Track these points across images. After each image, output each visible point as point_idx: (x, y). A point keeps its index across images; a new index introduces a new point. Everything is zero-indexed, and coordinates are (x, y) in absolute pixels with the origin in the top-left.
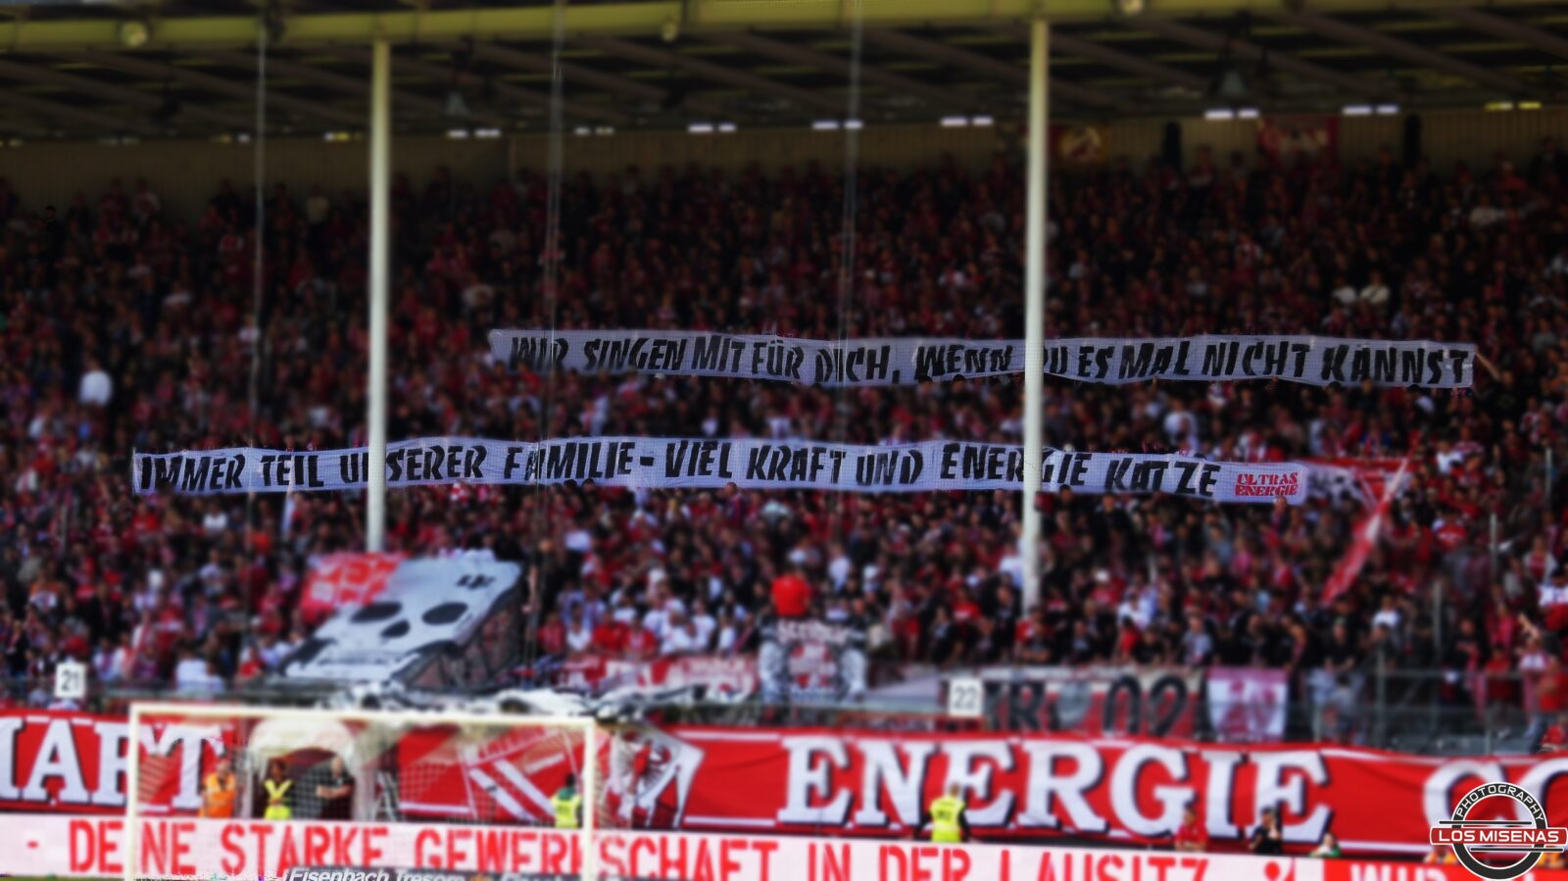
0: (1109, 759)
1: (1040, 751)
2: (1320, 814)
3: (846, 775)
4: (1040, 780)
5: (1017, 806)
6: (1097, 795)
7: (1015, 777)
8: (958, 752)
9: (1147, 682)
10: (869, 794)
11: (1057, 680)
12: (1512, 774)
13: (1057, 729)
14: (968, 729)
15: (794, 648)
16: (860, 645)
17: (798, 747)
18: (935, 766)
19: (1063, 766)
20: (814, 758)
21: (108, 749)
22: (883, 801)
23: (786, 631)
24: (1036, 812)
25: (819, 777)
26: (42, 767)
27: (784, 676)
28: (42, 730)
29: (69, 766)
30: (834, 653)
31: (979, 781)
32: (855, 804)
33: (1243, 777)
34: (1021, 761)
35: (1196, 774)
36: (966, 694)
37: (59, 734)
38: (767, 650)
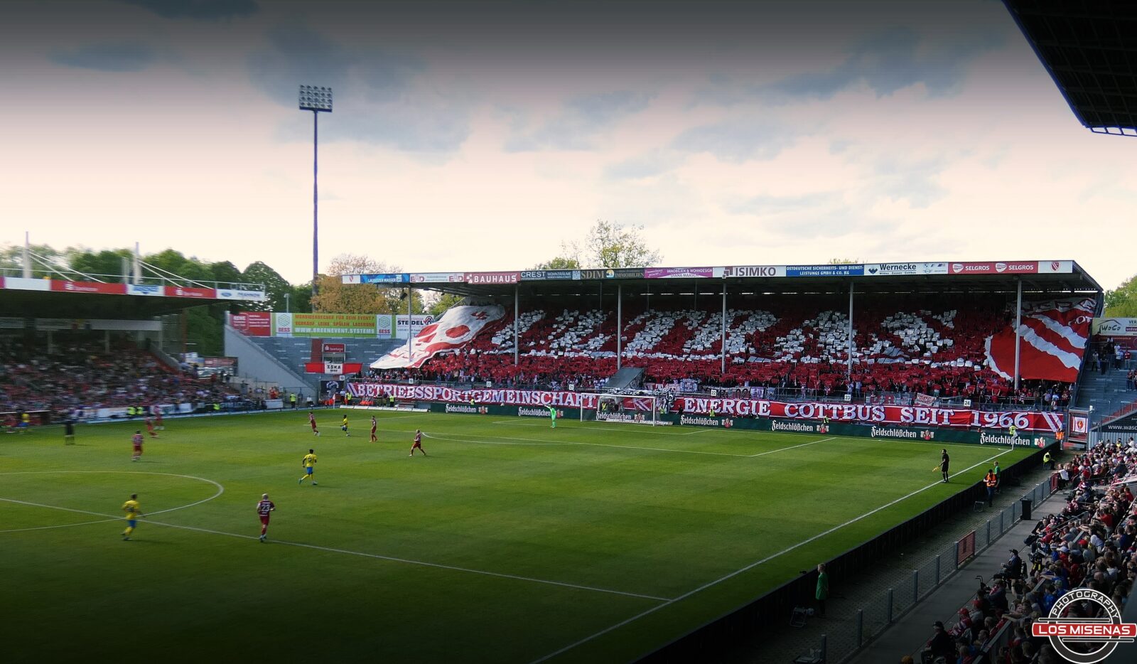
0: (736, 402)
1: (725, 401)
2: (769, 411)
3: (695, 404)
4: (725, 406)
5: (722, 409)
6: (734, 408)
7: (721, 405)
8: (712, 401)
9: (742, 390)
10: (699, 408)
11: (727, 390)
12: (799, 406)
13: (728, 398)
14: (714, 397)
15: (686, 383)
16: (696, 383)
17: (687, 400)
18: (709, 403)
19: (729, 403)
20: (689, 401)
21: (577, 398)
22: (701, 408)
23: (684, 380)
24: (724, 410)
25: (690, 404)
26: (567, 400)
27: (684, 388)
28: (567, 394)
29: (571, 400)
30: (692, 384)
31: (716, 405)
32: (696, 409)
33: (758, 405)
34: (722, 402)
35: (750, 405)
36: (714, 393)
37: (570, 395)
38: (681, 383)
